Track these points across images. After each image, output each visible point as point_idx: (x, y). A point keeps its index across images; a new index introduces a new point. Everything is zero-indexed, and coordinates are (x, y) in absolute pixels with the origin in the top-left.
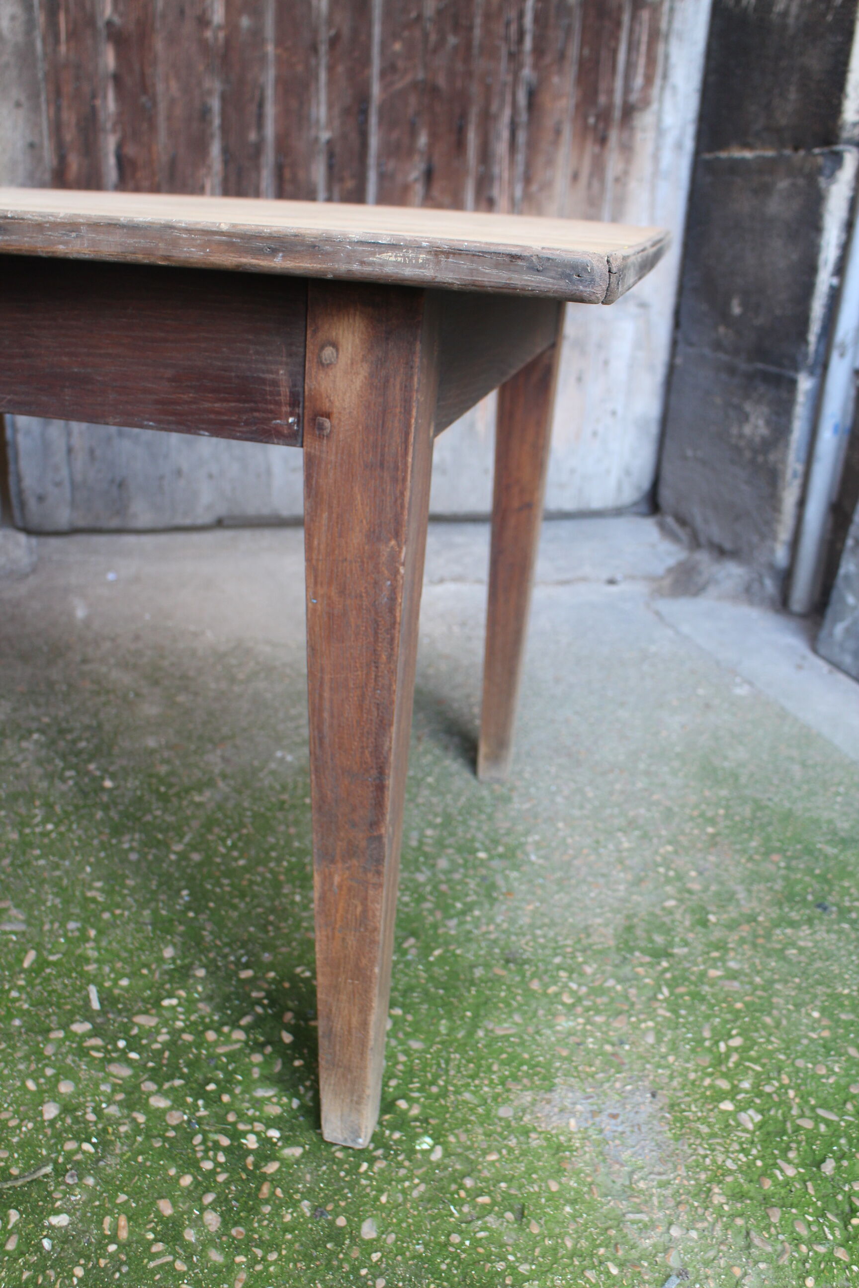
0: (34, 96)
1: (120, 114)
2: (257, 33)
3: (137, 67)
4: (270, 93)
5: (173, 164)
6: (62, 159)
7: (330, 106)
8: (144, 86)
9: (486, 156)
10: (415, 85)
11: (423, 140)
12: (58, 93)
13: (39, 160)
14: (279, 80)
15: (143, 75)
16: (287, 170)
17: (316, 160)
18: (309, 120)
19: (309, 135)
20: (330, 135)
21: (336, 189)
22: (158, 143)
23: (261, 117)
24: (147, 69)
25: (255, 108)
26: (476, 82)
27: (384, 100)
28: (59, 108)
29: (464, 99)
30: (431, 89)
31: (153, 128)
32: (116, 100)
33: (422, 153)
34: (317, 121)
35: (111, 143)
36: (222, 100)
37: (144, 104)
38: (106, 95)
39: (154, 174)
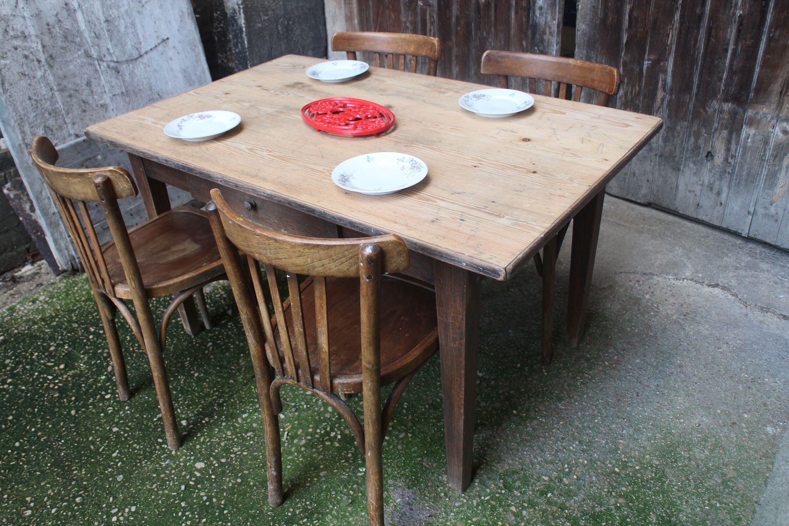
5: (655, 21)
6: (606, 15)
16: (713, 31)
17: (731, 27)
18: (732, 3)
19: (729, 12)
20: (741, 12)
21: (740, 44)
22: (649, 10)
23: (704, 0)
31: (648, 3)
34: (736, 4)
35: (627, 8)
39: (645, 26)
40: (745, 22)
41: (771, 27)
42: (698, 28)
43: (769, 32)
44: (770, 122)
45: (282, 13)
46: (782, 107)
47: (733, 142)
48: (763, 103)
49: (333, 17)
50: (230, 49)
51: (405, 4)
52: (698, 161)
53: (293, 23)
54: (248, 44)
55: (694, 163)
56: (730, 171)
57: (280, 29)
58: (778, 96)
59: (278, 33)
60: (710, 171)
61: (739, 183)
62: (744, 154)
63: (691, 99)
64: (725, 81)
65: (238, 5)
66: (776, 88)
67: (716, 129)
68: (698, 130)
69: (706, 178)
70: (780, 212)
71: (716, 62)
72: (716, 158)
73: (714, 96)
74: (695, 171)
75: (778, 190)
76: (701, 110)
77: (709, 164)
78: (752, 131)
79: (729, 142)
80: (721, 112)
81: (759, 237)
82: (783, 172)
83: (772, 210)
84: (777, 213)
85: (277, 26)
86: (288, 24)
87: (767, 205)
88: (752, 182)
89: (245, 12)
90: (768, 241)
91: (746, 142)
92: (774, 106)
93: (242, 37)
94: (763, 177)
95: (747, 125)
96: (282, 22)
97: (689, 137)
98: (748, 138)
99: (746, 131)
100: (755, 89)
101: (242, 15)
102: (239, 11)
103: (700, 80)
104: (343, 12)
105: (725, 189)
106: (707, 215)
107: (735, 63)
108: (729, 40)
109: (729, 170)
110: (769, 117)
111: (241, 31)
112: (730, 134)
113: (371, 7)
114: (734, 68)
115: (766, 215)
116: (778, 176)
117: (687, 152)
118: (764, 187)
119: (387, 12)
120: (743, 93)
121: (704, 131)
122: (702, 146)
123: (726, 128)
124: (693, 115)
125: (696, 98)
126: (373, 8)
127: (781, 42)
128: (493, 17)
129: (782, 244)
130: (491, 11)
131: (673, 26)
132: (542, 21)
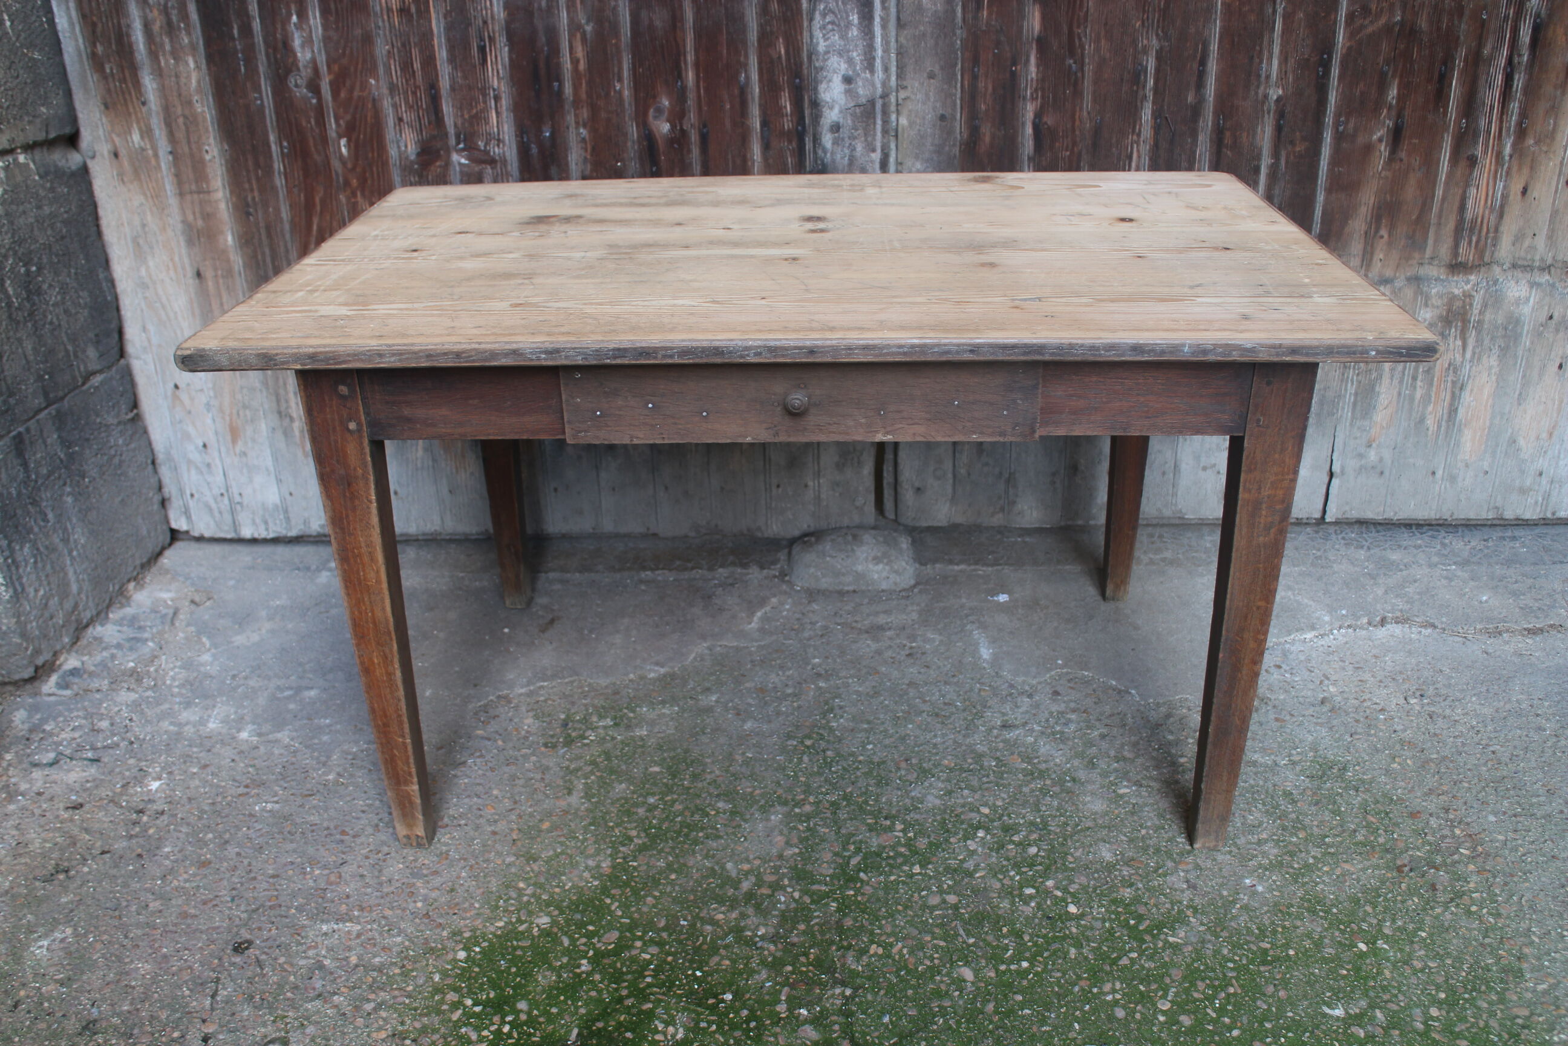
0: (948, 67)
1: (1042, 80)
3: (1065, 28)
4: (1214, 47)
5: (1097, 131)
6: (974, 132)
7: (1284, 59)
8: (1072, 48)
9: (1470, 106)
10: (1388, 29)
11: (1393, 93)
12: (976, 60)
13: (949, 132)
14: (1225, 33)
15: (1071, 35)
16: (1228, 134)
17: (1263, 122)
18: (1259, 76)
19: (1257, 93)
20: (1280, 92)
21: (1283, 153)
22: (1081, 109)
23: (1201, 75)
24: (1076, 31)
25: (1195, 66)
26: (1465, 19)
27: (1350, 49)
28: (975, 78)
29: (1449, 40)
30: (1408, 32)
31: (1078, 93)
32: (1038, 66)
33: (1390, 107)
34: (1268, 77)
35: (1029, 111)
36: (1158, 58)
37: (1070, 66)
38: (1028, 61)
39: (1074, 144)
40: (1288, 109)
41: (1338, 115)
42: (1194, 134)
43: (1337, 124)
46: (1371, 260)
51: (407, 167)
53: (39, 269)
58: (1362, 241)
66: (1358, 225)
75: (1380, 416)
81: (1355, 514)
82: (1386, 380)
83: (1372, 456)
84: (1381, 460)
85: (3, 282)
86: (28, 273)
87: (1362, 449)
88: (1330, 414)
90: (1369, 515)
92: (1355, 261)
94: (1349, 398)
96: (12, 269)
107: (1277, 191)
108: (1261, 149)
113: (282, 194)
114: (1276, 201)
115: (1361, 469)
116: (1377, 389)
118: (1353, 417)
119: (342, 198)
126: (289, 191)
127: (1361, 140)
128: (697, 167)
129: (1396, 513)
130: (689, 151)
131: (1139, 135)
132: (841, 156)
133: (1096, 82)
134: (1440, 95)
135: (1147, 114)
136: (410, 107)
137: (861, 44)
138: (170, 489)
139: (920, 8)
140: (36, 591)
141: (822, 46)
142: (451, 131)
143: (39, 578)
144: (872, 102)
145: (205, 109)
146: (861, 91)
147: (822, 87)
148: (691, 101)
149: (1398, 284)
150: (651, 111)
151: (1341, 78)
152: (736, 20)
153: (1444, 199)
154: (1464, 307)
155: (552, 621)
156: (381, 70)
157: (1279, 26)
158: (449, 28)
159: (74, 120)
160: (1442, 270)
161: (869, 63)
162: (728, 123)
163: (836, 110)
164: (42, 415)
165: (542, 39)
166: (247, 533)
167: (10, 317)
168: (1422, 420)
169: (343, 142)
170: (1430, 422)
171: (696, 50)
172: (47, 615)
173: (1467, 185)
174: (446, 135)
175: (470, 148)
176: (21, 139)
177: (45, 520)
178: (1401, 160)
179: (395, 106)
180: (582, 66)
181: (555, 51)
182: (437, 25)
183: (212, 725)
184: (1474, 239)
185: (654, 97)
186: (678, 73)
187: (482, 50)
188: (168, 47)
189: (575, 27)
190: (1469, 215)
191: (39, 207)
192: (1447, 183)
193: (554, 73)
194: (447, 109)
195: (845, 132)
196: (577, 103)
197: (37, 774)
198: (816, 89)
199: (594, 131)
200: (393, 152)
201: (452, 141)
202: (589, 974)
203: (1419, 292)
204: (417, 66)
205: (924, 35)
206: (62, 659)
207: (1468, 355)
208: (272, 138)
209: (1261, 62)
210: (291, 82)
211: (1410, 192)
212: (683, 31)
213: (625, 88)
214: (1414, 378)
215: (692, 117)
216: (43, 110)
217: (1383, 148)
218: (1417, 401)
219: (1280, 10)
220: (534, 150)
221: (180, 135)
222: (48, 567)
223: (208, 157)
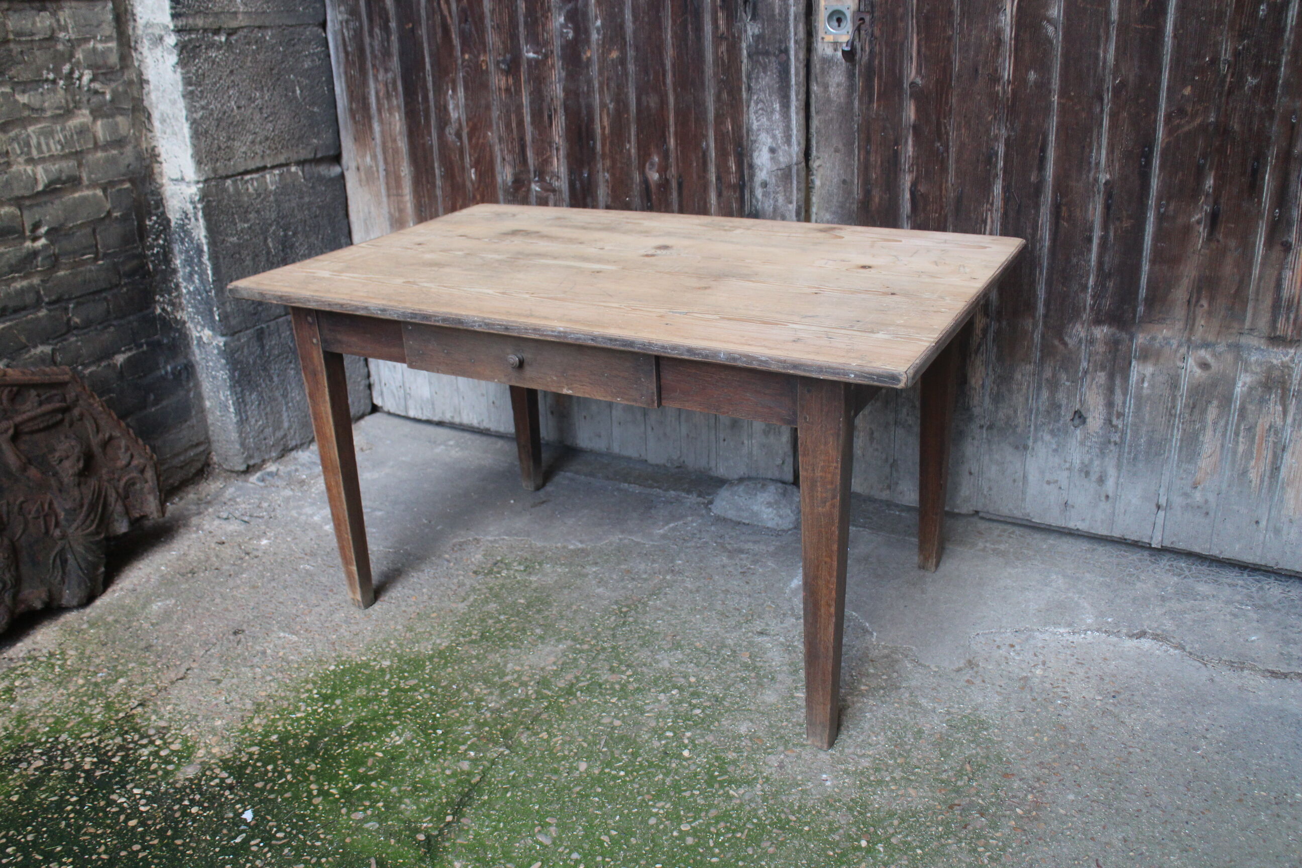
0: (849, 144)
1: (916, 158)
2: (1043, 86)
3: (934, 117)
4: (1052, 138)
5: (959, 200)
6: (867, 194)
7: (1111, 149)
8: (940, 134)
9: (1283, 199)
10: (1203, 128)
11: (1209, 183)
12: (868, 140)
13: (849, 193)
14: (1061, 126)
15: (939, 124)
16: (1064, 208)
17: (1094, 201)
18: (1090, 163)
19: (1088, 177)
20: (1108, 177)
21: (1112, 227)
22: (947, 181)
23: (1042, 160)
24: (942, 120)
25: (1037, 152)
26: (1276, 122)
27: (1168, 143)
28: (868, 153)
29: (1261, 140)
30: (1222, 130)
31: (944, 169)
32: (914, 146)
33: (1207, 195)
34: (1098, 164)
35: (907, 180)
36: (1007, 145)
37: (938, 149)
38: (906, 142)
39: (942, 208)
40: (1115, 192)
41: (1160, 198)
42: (1037, 206)
43: (1158, 206)
44: (1176, 351)
45: (273, 216)
46: (1193, 325)
47: (1118, 391)
48: (1162, 321)
49: (365, 220)
50: (177, 286)
51: (506, 191)
52: (1059, 430)
53: (295, 234)
54: (214, 274)
55: (1052, 432)
56: (1118, 440)
57: (271, 245)
58: (1185, 306)
59: (268, 253)
60: (1082, 443)
61: (1135, 458)
62: (1139, 408)
63: (1035, 325)
64: (1093, 289)
65: (192, 202)
66: (1180, 294)
67: (1086, 372)
68: (1054, 376)
69: (1076, 454)
70: (1212, 498)
71: (1075, 260)
72: (1090, 420)
73: (1075, 314)
74: (1054, 446)
75: (1204, 463)
76: (1056, 342)
77: (1078, 432)
78: (1149, 369)
79: (1111, 390)
80: (1092, 342)
81: (1181, 546)
82: (1209, 432)
83: (1198, 496)
84: (1206, 501)
85: (266, 239)
86: (286, 235)
87: (1188, 489)
88: (1157, 454)
89: (207, 216)
90: (1196, 549)
91: (1140, 388)
92: (1179, 325)
93: (200, 261)
94: (1175, 444)
95: (1138, 359)
96: (274, 233)
97: (1039, 388)
98: (1143, 381)
99: (1136, 370)
100: (1146, 299)
101: (201, 221)
102: (195, 214)
103: (1049, 292)
104: (385, 210)
105: (1112, 472)
106: (1083, 520)
107: (1107, 259)
108: (1093, 222)
109: (1116, 438)
110: (1174, 343)
111: (200, 252)
112: (1111, 377)
113: (440, 200)
114: (1106, 267)
115: (1187, 507)
116: (1201, 438)
117: (1037, 415)
118: (1180, 461)
120: (1126, 307)
121: (1064, 376)
122: (1064, 402)
123: (1103, 368)
124: (1041, 351)
125: (1045, 323)
126: (444, 200)
127: (1180, 221)
128: (676, 206)
129: (1221, 553)
130: (671, 194)
131: (992, 204)
132: (767, 206)
133: (957, 161)
134: (1254, 187)
135: (998, 189)
136: (509, 151)
137: (781, 125)
138: (374, 378)
139: (829, 100)
140: (257, 421)
141: (755, 127)
142: (532, 168)
143: (259, 413)
144: (789, 167)
145: (402, 145)
146: (781, 159)
147: (755, 154)
148: (672, 160)
149: (1221, 348)
150: (647, 165)
151: (1162, 167)
152: (700, 104)
153: (1260, 278)
154: (1283, 376)
155: (543, 502)
156: (495, 127)
157: (1106, 122)
158: (532, 103)
159: (339, 147)
160: (1262, 341)
161: (788, 140)
162: (695, 176)
163: (765, 172)
164: (281, 320)
165: (584, 112)
166: (412, 414)
167: (268, 260)
168: (1245, 473)
169: (473, 171)
170: (1253, 475)
171: (676, 124)
172: (262, 436)
173: (1282, 268)
174: (529, 172)
175: (542, 180)
176: (295, 157)
177: (271, 380)
178: (1218, 241)
179: (502, 151)
180: (607, 131)
181: (591, 120)
182: (525, 100)
183: (316, 518)
184: (1292, 316)
185: (649, 155)
186: (663, 139)
187: (550, 117)
188: (386, 106)
189: (603, 105)
190: (1285, 294)
191: (301, 198)
192: (1263, 264)
193: (591, 135)
194: (530, 154)
195: (771, 188)
196: (603, 156)
197: (217, 522)
198: (751, 156)
199: (613, 175)
200: (499, 179)
201: (532, 175)
202: (384, 697)
203: (1238, 358)
204: (514, 125)
205: (832, 120)
206: (268, 464)
207: (1289, 420)
208: (436, 165)
209: (1091, 151)
210: (447, 130)
211: (1228, 269)
212: (668, 109)
213: (632, 147)
214: (1237, 434)
215: (673, 171)
216: (315, 141)
217: (1201, 229)
218: (1239, 455)
219: (1107, 109)
220: (578, 185)
221: (390, 160)
222: (268, 409)
223: (403, 174)
